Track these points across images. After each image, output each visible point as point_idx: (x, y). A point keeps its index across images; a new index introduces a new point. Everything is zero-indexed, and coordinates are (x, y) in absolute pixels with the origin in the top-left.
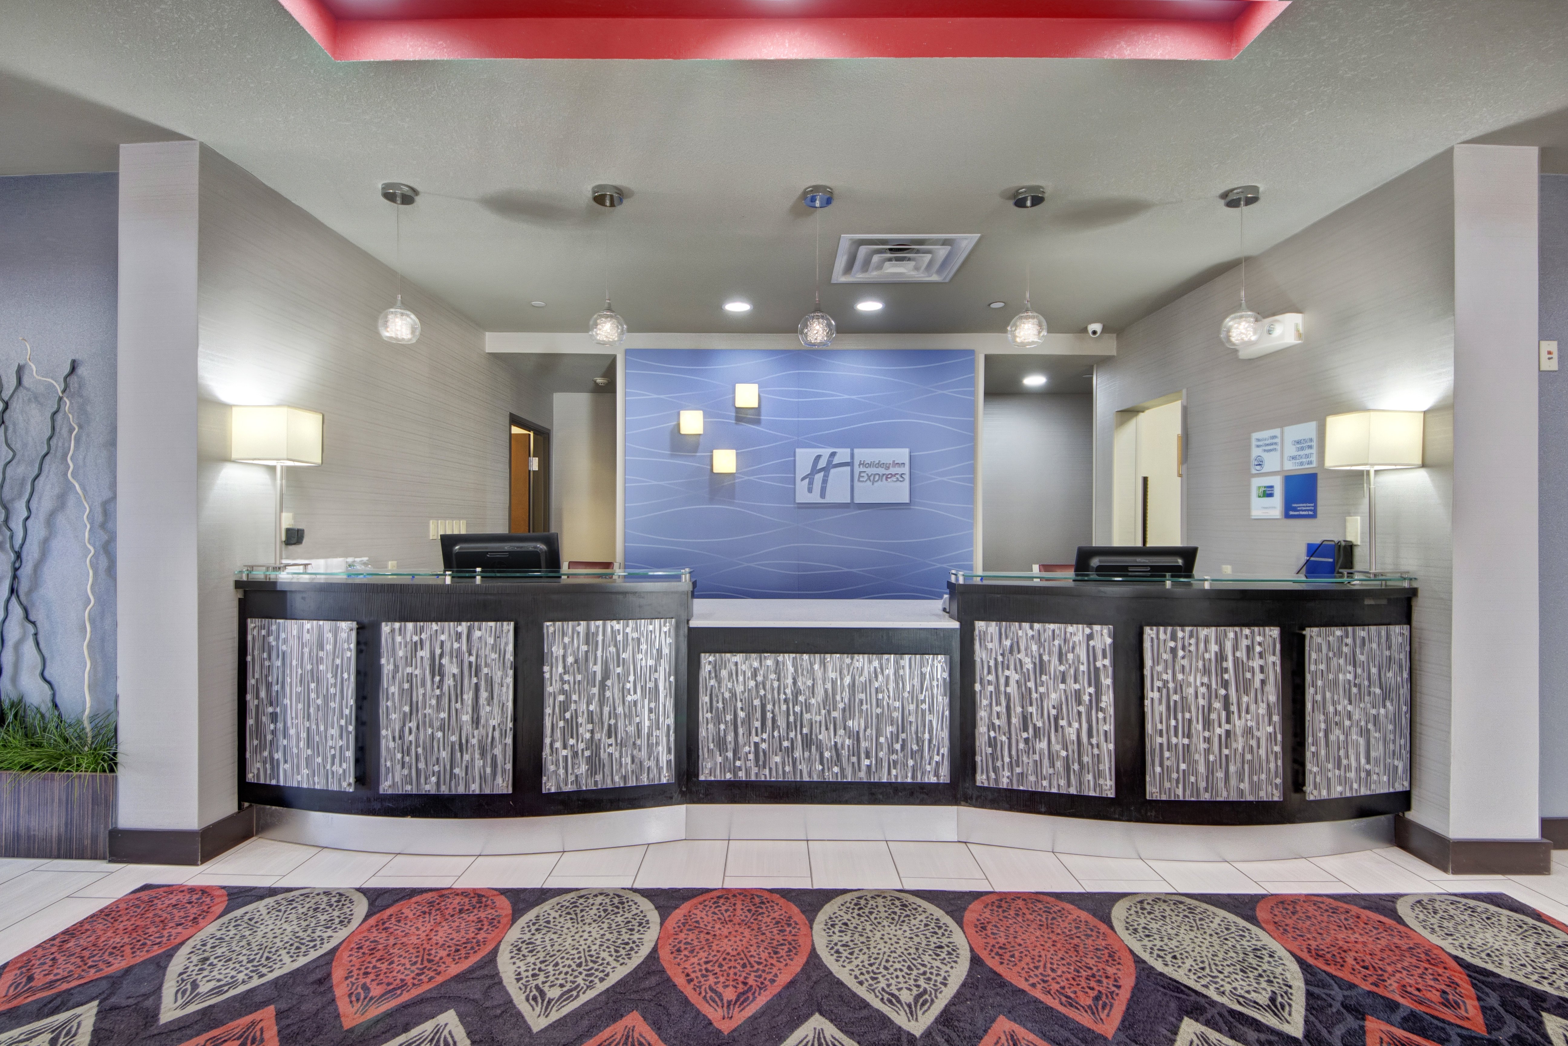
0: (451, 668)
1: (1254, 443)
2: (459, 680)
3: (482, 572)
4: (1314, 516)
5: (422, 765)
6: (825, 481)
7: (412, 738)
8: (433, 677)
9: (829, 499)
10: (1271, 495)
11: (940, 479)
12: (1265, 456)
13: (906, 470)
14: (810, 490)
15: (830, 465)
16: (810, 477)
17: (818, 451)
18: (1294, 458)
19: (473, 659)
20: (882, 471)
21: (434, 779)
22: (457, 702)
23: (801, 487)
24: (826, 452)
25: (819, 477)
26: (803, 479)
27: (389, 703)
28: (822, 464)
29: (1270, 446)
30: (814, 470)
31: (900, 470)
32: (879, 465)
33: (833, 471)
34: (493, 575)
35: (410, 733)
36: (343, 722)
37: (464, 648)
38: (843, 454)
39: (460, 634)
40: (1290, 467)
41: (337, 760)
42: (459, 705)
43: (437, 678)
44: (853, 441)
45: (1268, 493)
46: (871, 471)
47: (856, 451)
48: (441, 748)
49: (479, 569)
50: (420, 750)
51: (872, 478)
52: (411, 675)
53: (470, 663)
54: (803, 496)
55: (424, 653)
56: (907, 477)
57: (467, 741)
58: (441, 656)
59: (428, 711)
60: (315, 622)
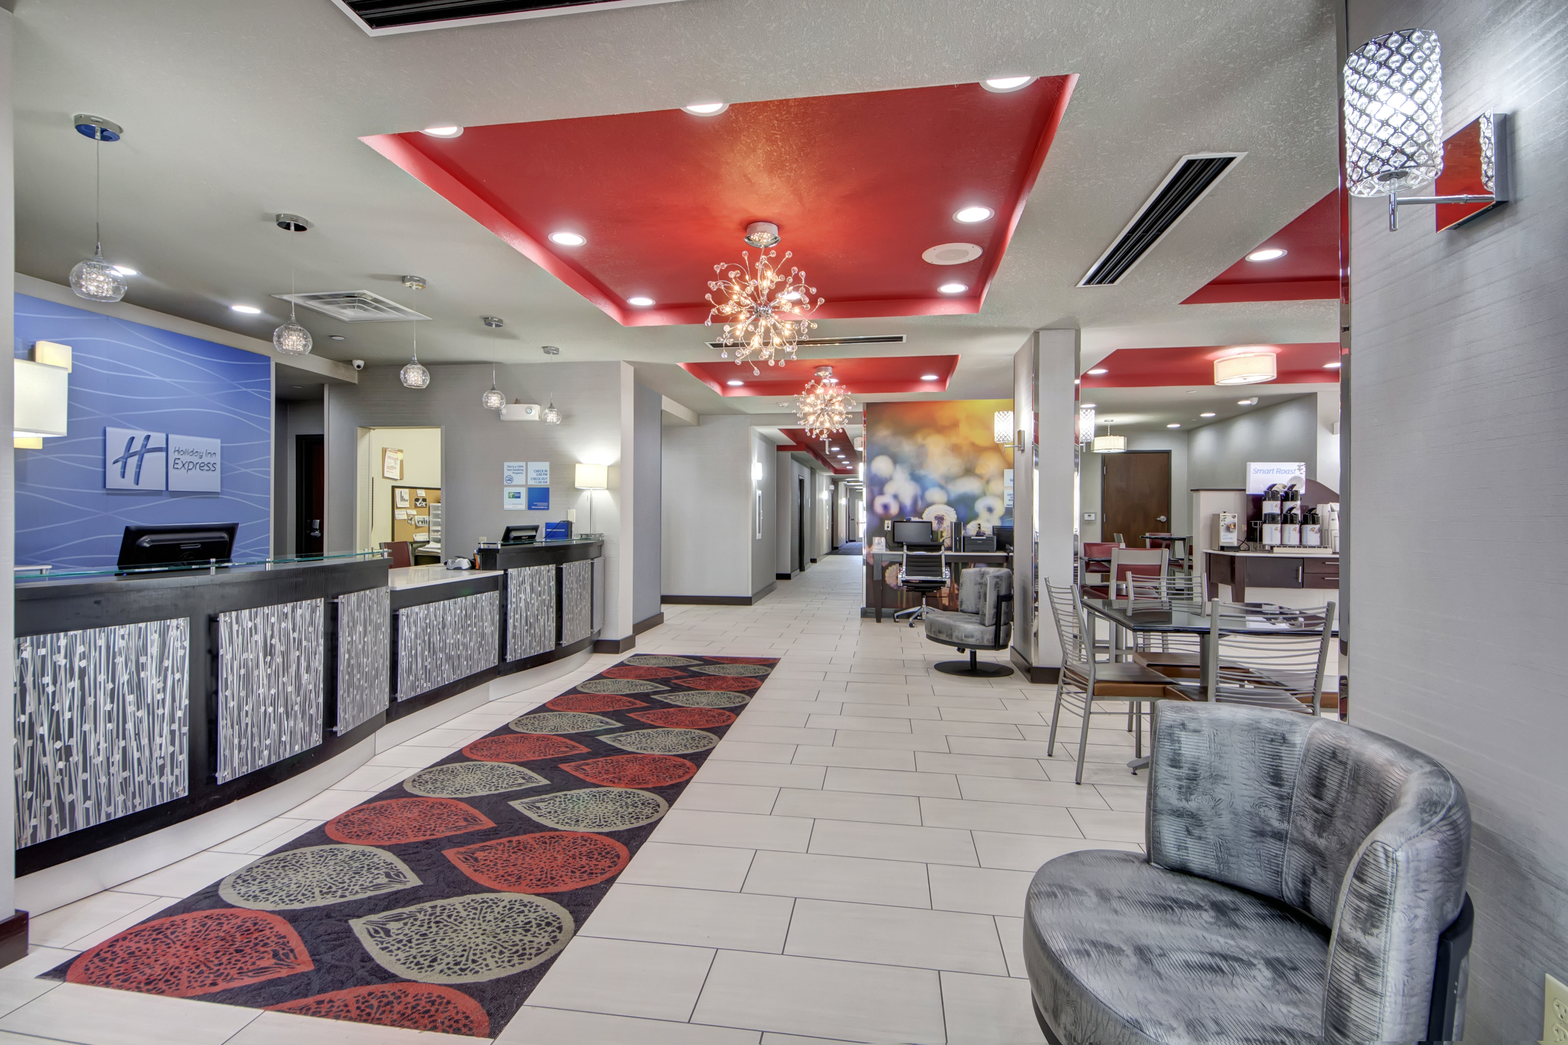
0: (279, 648)
1: (506, 468)
2: (285, 655)
3: (216, 562)
4: (548, 509)
5: (256, 744)
6: (139, 467)
7: (248, 720)
8: (265, 658)
9: (142, 486)
10: (519, 497)
11: (244, 470)
12: (514, 476)
13: (217, 459)
14: (123, 475)
15: (145, 449)
16: (124, 461)
17: (131, 433)
18: (535, 479)
19: (296, 635)
20: (195, 459)
21: (266, 753)
22: (283, 676)
23: (113, 471)
24: (140, 435)
25: (133, 461)
26: (115, 462)
27: (228, 693)
28: (136, 447)
29: (518, 471)
30: (128, 454)
31: (212, 460)
32: (193, 453)
33: (147, 456)
34: (183, 567)
35: (247, 716)
36: (175, 727)
37: (291, 626)
38: (158, 439)
39: (287, 614)
40: (532, 483)
41: (168, 769)
42: (285, 679)
43: (268, 658)
44: (169, 426)
45: (517, 496)
46: (185, 458)
47: (170, 436)
48: (272, 721)
49: (213, 560)
50: (255, 730)
51: (186, 466)
52: (246, 660)
53: (294, 639)
54: (114, 480)
55: (259, 637)
56: (218, 467)
57: (292, 709)
58: (272, 637)
59: (261, 691)
60: (132, 626)
